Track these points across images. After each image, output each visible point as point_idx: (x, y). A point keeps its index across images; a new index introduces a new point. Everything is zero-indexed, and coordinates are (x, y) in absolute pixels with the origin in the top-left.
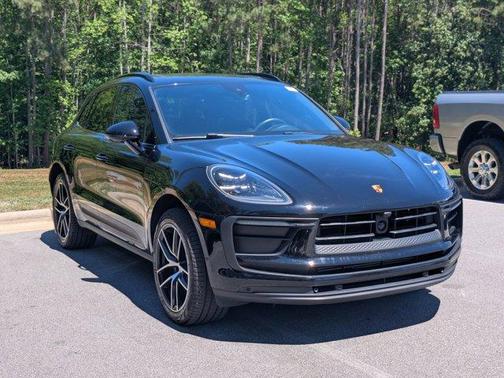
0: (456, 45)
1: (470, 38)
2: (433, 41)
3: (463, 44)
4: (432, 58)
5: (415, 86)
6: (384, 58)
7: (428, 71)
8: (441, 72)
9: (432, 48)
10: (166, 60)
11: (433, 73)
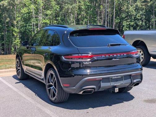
0: (137, 15)
1: (141, 13)
2: (129, 14)
3: (139, 15)
4: (129, 19)
5: (124, 28)
6: (114, 19)
7: (128, 23)
8: (132, 23)
9: (129, 16)
10: (46, 20)
11: (129, 24)
